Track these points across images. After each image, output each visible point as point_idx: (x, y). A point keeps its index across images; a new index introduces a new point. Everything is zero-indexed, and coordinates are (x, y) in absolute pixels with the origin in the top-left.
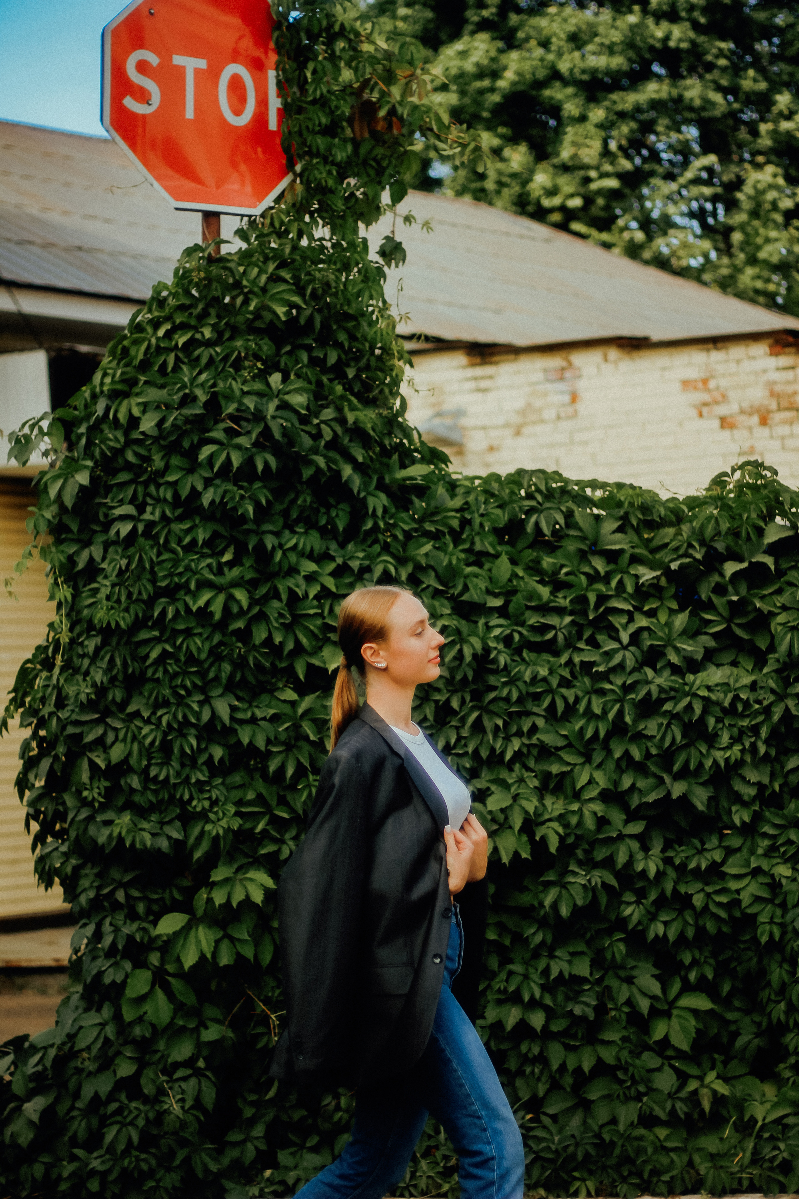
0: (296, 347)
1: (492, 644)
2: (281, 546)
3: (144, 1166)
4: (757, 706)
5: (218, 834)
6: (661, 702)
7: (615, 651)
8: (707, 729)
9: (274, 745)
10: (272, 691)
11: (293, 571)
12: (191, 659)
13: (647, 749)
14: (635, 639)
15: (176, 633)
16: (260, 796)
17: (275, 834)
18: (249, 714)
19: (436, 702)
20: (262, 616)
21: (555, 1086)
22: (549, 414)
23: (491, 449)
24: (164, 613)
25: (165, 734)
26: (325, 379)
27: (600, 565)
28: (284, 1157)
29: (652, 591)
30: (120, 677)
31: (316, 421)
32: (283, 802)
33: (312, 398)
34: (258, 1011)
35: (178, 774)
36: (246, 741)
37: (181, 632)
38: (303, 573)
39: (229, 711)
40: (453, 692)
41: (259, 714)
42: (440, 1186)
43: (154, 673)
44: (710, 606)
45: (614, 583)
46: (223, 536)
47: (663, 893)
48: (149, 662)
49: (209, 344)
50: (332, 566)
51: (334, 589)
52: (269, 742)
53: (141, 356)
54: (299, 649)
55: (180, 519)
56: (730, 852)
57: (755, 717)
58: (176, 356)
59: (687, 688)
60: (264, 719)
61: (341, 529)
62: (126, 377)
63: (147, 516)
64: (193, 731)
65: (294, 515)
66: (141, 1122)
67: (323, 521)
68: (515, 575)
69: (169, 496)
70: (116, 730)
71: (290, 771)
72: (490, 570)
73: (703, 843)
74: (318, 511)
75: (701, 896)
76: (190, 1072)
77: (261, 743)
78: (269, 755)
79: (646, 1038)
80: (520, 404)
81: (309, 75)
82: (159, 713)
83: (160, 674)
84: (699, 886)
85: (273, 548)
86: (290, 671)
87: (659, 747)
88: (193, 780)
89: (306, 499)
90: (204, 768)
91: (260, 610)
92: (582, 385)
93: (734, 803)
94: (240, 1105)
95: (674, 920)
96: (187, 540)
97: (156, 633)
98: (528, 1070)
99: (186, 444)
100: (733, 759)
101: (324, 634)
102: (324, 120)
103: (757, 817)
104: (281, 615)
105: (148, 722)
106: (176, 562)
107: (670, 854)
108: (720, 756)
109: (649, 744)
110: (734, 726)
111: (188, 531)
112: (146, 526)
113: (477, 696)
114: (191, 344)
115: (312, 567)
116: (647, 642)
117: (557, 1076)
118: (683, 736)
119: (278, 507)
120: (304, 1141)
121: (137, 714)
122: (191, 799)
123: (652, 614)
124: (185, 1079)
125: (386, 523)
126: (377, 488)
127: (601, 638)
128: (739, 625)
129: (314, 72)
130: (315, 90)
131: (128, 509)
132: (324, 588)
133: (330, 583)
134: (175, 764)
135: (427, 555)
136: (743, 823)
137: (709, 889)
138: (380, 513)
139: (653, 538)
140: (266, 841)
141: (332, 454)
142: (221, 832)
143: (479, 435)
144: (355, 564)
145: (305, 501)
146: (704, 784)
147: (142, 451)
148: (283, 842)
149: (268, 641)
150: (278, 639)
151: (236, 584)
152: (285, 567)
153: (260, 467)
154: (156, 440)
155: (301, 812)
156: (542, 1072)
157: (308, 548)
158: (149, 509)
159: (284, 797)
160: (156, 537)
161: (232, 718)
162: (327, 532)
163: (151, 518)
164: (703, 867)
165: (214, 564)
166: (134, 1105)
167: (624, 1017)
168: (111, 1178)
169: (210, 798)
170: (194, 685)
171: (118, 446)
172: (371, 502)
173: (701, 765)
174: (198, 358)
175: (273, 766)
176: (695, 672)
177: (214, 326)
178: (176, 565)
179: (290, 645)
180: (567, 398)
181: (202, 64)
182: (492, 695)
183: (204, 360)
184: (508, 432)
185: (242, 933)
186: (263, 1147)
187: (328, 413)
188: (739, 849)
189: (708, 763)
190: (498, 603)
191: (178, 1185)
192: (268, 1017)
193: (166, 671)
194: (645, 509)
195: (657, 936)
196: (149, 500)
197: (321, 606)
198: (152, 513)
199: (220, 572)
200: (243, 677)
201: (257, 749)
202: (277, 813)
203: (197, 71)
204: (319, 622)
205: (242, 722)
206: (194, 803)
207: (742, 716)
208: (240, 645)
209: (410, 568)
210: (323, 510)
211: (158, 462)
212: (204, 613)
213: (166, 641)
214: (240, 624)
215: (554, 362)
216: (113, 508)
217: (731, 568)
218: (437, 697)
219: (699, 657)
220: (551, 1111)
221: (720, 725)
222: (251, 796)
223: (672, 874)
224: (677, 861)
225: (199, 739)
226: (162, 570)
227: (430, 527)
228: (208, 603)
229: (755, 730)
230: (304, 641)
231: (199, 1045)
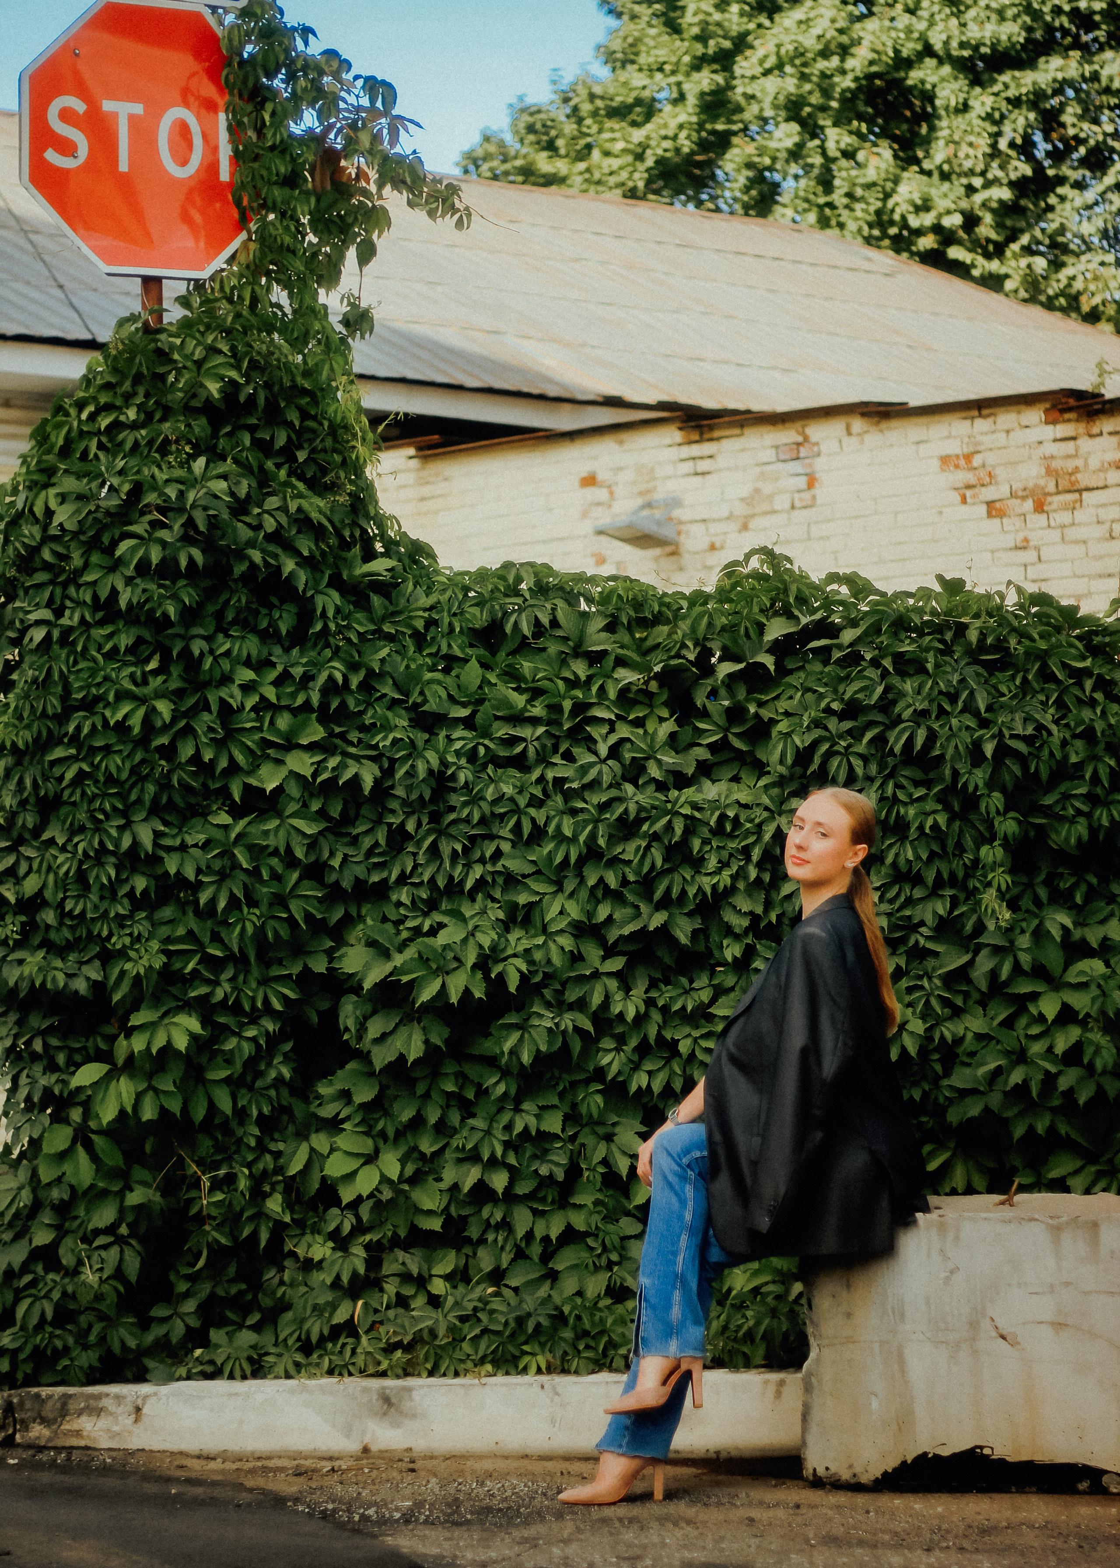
0: (237, 428)
1: (451, 759)
2: (211, 652)
3: (59, 1344)
4: (748, 825)
5: (138, 973)
6: (639, 821)
7: (591, 765)
8: (691, 852)
9: (206, 875)
10: (204, 814)
11: (226, 679)
12: (111, 779)
13: (624, 876)
14: (614, 752)
15: (93, 750)
16: (190, 932)
17: (207, 974)
18: (178, 842)
19: (390, 825)
20: (188, 731)
21: (520, 1255)
22: (782, 502)
23: (713, 547)
24: (78, 728)
25: (81, 862)
26: (269, 464)
27: (580, 669)
28: (216, 1335)
29: (641, 698)
30: (32, 800)
31: (257, 511)
32: (216, 938)
33: (254, 484)
34: (189, 1172)
35: (96, 907)
36: (172, 871)
37: (100, 749)
38: (238, 682)
39: (152, 836)
40: (408, 815)
41: (190, 841)
42: (379, 1363)
43: (71, 795)
44: (704, 714)
45: (594, 689)
46: (146, 642)
47: (645, 1039)
48: (64, 784)
49: (134, 426)
50: (273, 675)
51: (274, 700)
52: (199, 871)
53: (61, 442)
54: (233, 768)
55: (101, 623)
56: (719, 992)
57: (746, 838)
58: (100, 442)
59: (669, 806)
60: (196, 846)
61: (284, 632)
62: (43, 466)
63: (65, 621)
64: (113, 860)
65: (230, 616)
66: (56, 1295)
67: (264, 624)
68: (485, 682)
69: (88, 599)
70: (29, 859)
71: (222, 904)
72: (458, 677)
73: (691, 982)
74: (258, 612)
75: (689, 1041)
76: (112, 1239)
77: (190, 874)
78: (198, 886)
79: (625, 1201)
80: (745, 491)
81: (267, 117)
82: (76, 840)
83: (77, 797)
84: (687, 1030)
85: (202, 654)
86: (225, 792)
87: (637, 873)
88: (112, 914)
89: (241, 598)
90: (126, 901)
91: (188, 724)
92: (820, 464)
93: (725, 937)
94: (173, 1277)
95: (659, 1070)
96: (108, 647)
97: (73, 751)
98: (491, 1237)
99: (106, 540)
100: (721, 886)
101: (263, 750)
102: (282, 170)
103: (750, 952)
104: (211, 729)
105: (63, 849)
106: (93, 672)
107: (654, 994)
108: (707, 883)
109: (627, 870)
110: (723, 848)
111: (111, 636)
112: (61, 633)
113: (435, 818)
114: (116, 426)
115: (249, 675)
116: (628, 756)
117: (523, 1245)
118: (665, 860)
119: (211, 608)
120: (244, 1319)
121: (52, 841)
122: (111, 935)
123: (639, 723)
124: (105, 1247)
125: (337, 625)
126: (328, 585)
127: (576, 751)
128: (735, 734)
129: (273, 114)
130: (274, 135)
131: (45, 614)
132: (263, 698)
133: (270, 693)
134: (94, 897)
135: (383, 661)
136: (735, 958)
137: (696, 1033)
138: (330, 613)
139: (646, 639)
140: (197, 982)
141: (272, 548)
142: (142, 971)
143: (697, 530)
144: (297, 672)
145: (239, 600)
146: (690, 914)
147: (60, 549)
148: (217, 983)
149: (196, 758)
150: (208, 755)
151: (159, 695)
152: (217, 675)
153: (183, 563)
154: (75, 535)
155: (236, 949)
156: (506, 1240)
157: (245, 654)
158: (67, 613)
159: (218, 933)
160: (74, 643)
161: (155, 844)
162: (268, 636)
163: (69, 623)
164: (689, 1008)
165: (139, 673)
166: (51, 1276)
167: (599, 1178)
168: (22, 1356)
169: (131, 935)
170: (114, 808)
171: (34, 544)
172: (320, 601)
173: (684, 893)
174: (121, 444)
175: (204, 897)
176: (680, 788)
177: (140, 407)
178: (93, 675)
179: (223, 763)
180: (802, 482)
181: (138, 109)
182: (453, 816)
183: (128, 445)
184: (733, 526)
185: (166, 1084)
186: (194, 1323)
187: (273, 502)
188: (732, 989)
189: (692, 891)
190: (464, 713)
191: (96, 1364)
192: (199, 1179)
193: (84, 794)
194: (638, 604)
195: (640, 1088)
196: (68, 603)
197: (260, 719)
198: (71, 618)
199: (145, 682)
200: (170, 799)
201: (186, 879)
202: (210, 951)
203: (132, 118)
204: (257, 737)
205: (169, 849)
206: (113, 940)
207: (731, 836)
208: (163, 762)
209: (362, 674)
210: (264, 611)
211: (77, 561)
212: (122, 728)
213: (83, 760)
214: (164, 740)
215: (787, 435)
216: (29, 612)
217: (726, 669)
218: (391, 819)
219: (690, 771)
220: (514, 1283)
221: (708, 848)
222: (181, 931)
223: (656, 1016)
224: (660, 1003)
225: (118, 868)
226: (77, 679)
227: (388, 628)
228: (126, 717)
229: (746, 852)
230: (240, 758)
231: (122, 1210)
